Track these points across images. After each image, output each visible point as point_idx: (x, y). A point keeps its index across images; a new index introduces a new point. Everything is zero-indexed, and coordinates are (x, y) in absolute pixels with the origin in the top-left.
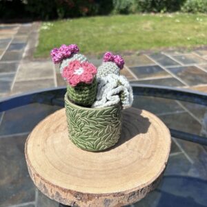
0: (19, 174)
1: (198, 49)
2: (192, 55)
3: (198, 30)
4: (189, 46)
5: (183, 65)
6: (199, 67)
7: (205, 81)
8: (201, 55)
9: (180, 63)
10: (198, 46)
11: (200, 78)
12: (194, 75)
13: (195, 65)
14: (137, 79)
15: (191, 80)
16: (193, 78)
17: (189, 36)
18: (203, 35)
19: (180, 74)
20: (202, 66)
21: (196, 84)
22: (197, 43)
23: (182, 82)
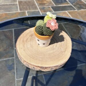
0: (7, 47)
12: (80, 5)
14: (55, 6)
15: (78, 7)
19: (74, 4)
21: (80, 9)
23: (74, 8)
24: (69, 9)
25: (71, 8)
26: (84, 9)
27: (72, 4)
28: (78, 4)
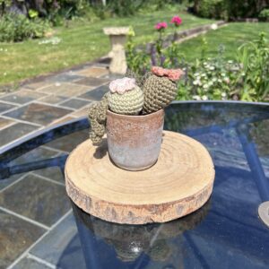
1: (24, 83)
2: (23, 92)
3: (11, 63)
4: (12, 83)
5: (20, 106)
6: (41, 103)
7: (57, 115)
8: (33, 89)
9: (14, 104)
10: (23, 80)
11: (49, 113)
12: (41, 113)
13: (35, 102)
15: (40, 120)
16: (43, 117)
17: (4, 71)
18: (20, 67)
19: (24, 117)
20: (42, 101)
21: (51, 122)
22: (19, 77)
23: (32, 124)
24: (22, 132)
25: (25, 128)
26: (58, 118)
27: (19, 117)
28: (35, 113)
